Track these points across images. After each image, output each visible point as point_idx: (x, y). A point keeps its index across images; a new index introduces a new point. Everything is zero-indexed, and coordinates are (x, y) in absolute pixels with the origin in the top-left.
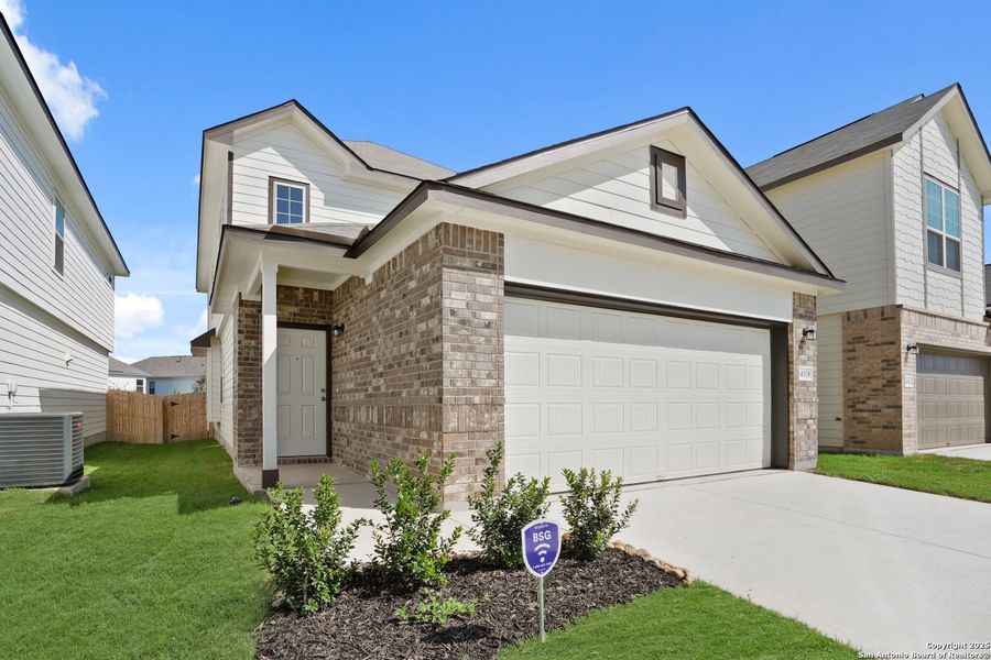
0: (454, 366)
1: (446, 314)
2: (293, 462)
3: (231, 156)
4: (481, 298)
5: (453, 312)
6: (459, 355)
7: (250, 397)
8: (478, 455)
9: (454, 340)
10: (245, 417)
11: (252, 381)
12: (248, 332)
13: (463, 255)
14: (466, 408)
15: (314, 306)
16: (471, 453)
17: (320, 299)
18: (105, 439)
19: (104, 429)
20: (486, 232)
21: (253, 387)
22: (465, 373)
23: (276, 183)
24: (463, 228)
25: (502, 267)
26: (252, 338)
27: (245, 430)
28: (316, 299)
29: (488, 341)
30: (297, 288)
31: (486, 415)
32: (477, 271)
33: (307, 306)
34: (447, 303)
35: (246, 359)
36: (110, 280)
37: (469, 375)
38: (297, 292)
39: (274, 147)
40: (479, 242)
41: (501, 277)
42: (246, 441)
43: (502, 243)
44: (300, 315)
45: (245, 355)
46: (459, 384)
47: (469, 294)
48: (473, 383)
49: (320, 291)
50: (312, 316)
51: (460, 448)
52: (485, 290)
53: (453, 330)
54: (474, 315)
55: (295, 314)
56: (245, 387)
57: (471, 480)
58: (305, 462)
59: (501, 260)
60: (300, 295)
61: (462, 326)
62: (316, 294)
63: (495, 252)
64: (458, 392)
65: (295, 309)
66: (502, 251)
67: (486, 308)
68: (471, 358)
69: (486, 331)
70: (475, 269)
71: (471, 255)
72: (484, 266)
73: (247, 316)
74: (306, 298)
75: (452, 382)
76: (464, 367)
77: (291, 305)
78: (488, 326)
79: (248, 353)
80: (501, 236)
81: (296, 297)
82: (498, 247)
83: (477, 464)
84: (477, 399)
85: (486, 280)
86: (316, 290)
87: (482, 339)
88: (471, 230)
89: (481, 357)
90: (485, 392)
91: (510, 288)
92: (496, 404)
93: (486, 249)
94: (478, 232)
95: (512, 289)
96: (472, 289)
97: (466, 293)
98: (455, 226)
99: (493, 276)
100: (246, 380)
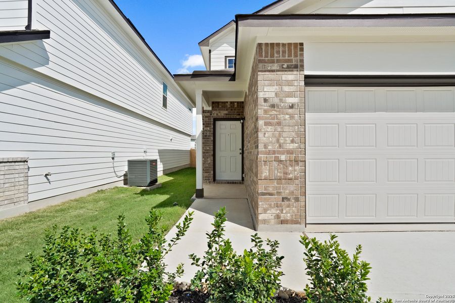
0: (266, 135)
1: (261, 101)
2: (225, 183)
3: (210, 51)
4: (286, 89)
5: (265, 100)
6: (270, 128)
7: (207, 153)
8: (284, 195)
9: (266, 118)
10: (205, 162)
11: (208, 146)
12: (206, 124)
13: (273, 62)
14: (275, 164)
15: (235, 110)
16: (279, 193)
17: (238, 106)
18: (189, 166)
19: (189, 163)
20: (290, 44)
21: (208, 148)
22: (274, 140)
23: (228, 59)
24: (272, 44)
25: (302, 66)
26: (208, 127)
27: (205, 167)
28: (236, 106)
29: (292, 117)
30: (227, 102)
31: (290, 168)
32: (282, 71)
33: (231, 110)
34: (261, 95)
35: (206, 136)
36: (190, 110)
37: (278, 141)
38: (227, 104)
39: (226, 43)
40: (284, 52)
41: (302, 72)
42: (206, 172)
43: (302, 50)
44: (228, 114)
45: (205, 134)
46: (270, 147)
47: (277, 87)
48: (280, 146)
49: (238, 102)
50: (234, 114)
51: (271, 190)
52: (289, 83)
53: (266, 112)
54: (281, 100)
55: (226, 114)
56: (205, 148)
57: (278, 211)
58: (231, 183)
59: (302, 61)
60: (228, 105)
61: (273, 109)
62: (236, 104)
63: (296, 56)
64: (269, 153)
65: (226, 112)
66: (302, 55)
67: (290, 95)
68: (279, 130)
69: (290, 111)
70: (282, 70)
71: (278, 61)
72: (288, 67)
73: (206, 117)
74: (231, 106)
75: (265, 146)
76: (273, 136)
77: (224, 110)
78: (292, 107)
79: (206, 134)
80: (302, 44)
81: (227, 106)
82: (299, 53)
83: (283, 201)
84: (283, 157)
85: (290, 76)
86: (236, 102)
87: (287, 116)
88: (278, 44)
89: (286, 129)
90: (290, 152)
91: (308, 80)
92: (299, 160)
93: (290, 55)
94: (284, 45)
95: (310, 81)
96: (280, 83)
97: (276, 87)
98: (267, 44)
99: (295, 73)
100: (206, 145)
